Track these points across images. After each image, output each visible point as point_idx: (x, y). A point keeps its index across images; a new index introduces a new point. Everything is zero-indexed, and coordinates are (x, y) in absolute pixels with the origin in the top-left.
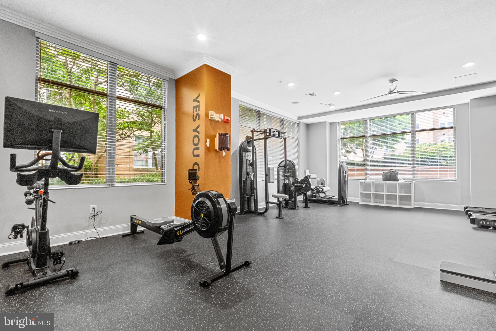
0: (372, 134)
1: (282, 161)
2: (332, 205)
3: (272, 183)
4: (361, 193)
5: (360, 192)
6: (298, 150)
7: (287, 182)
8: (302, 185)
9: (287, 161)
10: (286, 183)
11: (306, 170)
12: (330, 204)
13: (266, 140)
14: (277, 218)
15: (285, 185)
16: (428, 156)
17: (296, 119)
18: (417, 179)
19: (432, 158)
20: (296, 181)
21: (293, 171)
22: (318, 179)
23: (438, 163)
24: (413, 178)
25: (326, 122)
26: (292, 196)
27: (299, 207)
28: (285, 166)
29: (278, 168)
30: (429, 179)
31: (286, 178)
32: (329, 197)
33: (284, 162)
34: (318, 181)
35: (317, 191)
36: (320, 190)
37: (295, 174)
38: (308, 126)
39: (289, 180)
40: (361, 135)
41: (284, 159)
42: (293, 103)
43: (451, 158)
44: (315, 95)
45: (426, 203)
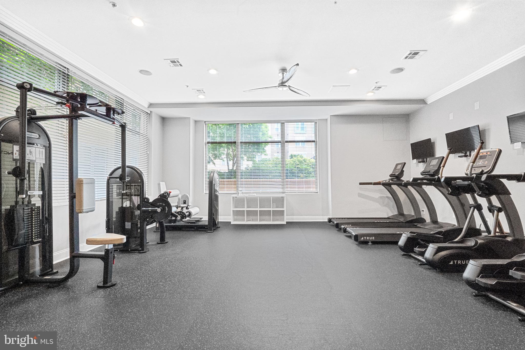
0: (244, 141)
1: (116, 167)
2: (200, 231)
3: (87, 212)
4: (233, 211)
5: (232, 209)
6: (148, 153)
7: (127, 204)
8: (156, 208)
9: (127, 169)
10: (124, 206)
11: (161, 183)
12: (197, 231)
13: (74, 120)
14: (99, 287)
15: (123, 210)
16: (288, 168)
17: (147, 106)
18: (286, 192)
19: (292, 170)
20: (144, 201)
21: (138, 185)
22: (180, 196)
23: (295, 175)
24: (283, 191)
25: (190, 118)
26: (137, 225)
27: (150, 243)
28: (122, 178)
29: (108, 180)
30: (297, 192)
31: (125, 198)
32: (196, 220)
33: (121, 170)
34: (179, 199)
35: (181, 217)
36: (187, 214)
37: (143, 191)
38: (164, 119)
39: (131, 201)
40: (233, 141)
41: (120, 165)
42: (141, 71)
43: (306, 171)
44: (181, 65)
45: (295, 217)
